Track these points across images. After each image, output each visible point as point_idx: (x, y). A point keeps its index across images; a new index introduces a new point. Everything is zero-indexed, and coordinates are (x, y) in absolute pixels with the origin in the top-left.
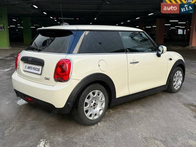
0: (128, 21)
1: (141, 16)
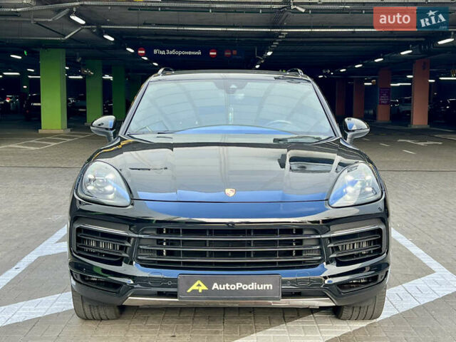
0: (376, 61)
1: (418, 46)
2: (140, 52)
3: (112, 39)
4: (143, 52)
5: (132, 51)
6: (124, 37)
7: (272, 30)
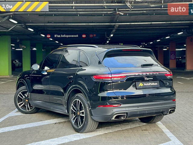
3: (32, 30)
4: (49, 36)
5: (44, 36)
7: (111, 24)
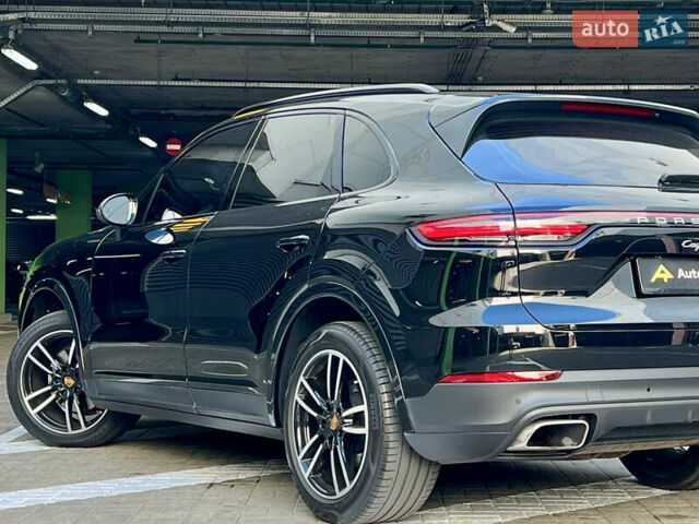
2: (170, 147)
3: (103, 112)
4: (178, 148)
5: (152, 144)
6: (134, 112)
